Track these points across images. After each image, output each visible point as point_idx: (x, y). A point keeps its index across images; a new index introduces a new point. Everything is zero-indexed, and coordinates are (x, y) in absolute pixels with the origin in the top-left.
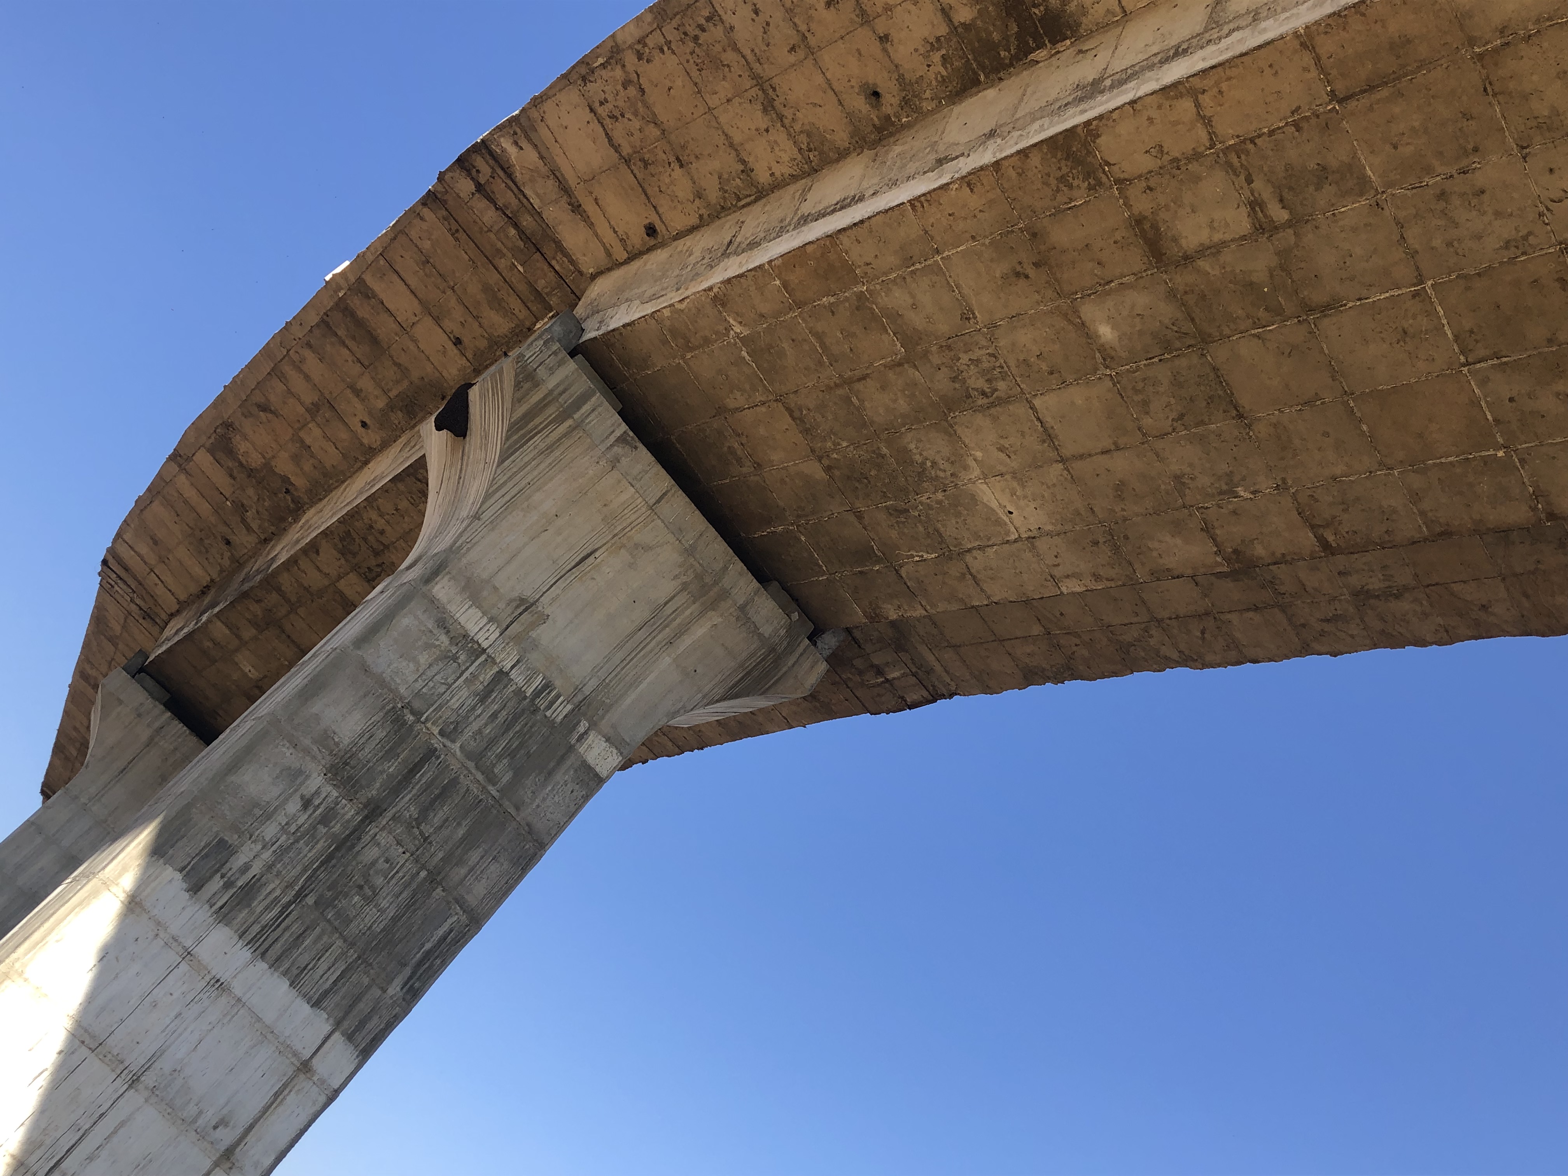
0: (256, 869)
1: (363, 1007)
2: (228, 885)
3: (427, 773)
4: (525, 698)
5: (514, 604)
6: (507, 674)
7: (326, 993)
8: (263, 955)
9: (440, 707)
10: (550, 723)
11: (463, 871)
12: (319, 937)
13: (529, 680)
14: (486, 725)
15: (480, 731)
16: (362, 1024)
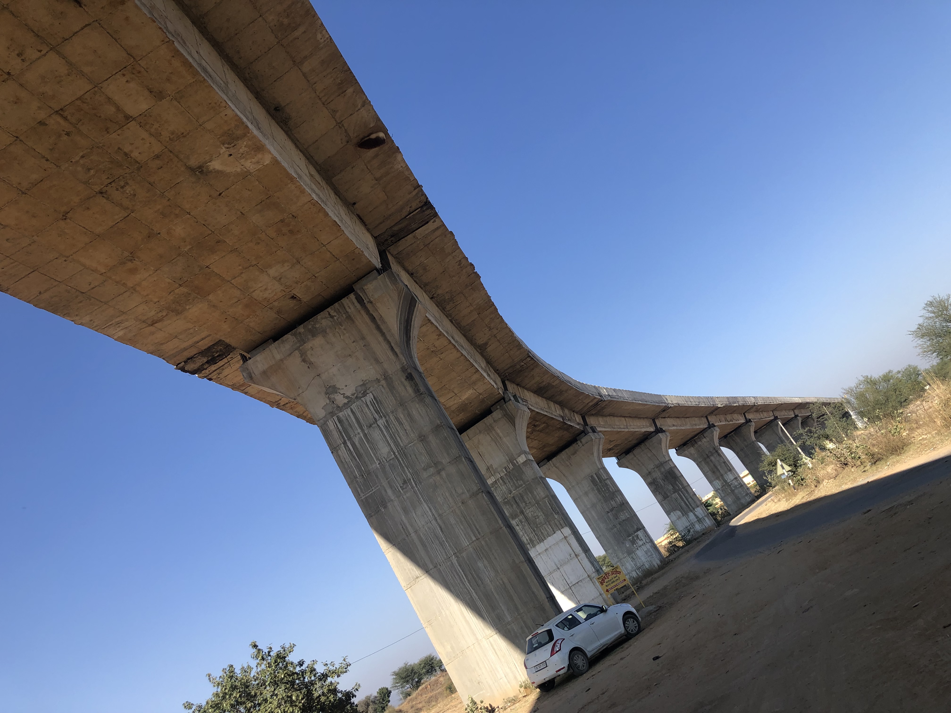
0: (528, 538)
1: (558, 523)
2: (529, 544)
3: (517, 499)
4: (507, 474)
5: (488, 471)
6: (501, 476)
8: (543, 540)
9: (505, 493)
10: (513, 469)
11: (537, 496)
12: (543, 529)
13: (503, 472)
14: (510, 484)
15: (511, 486)
16: (561, 525)
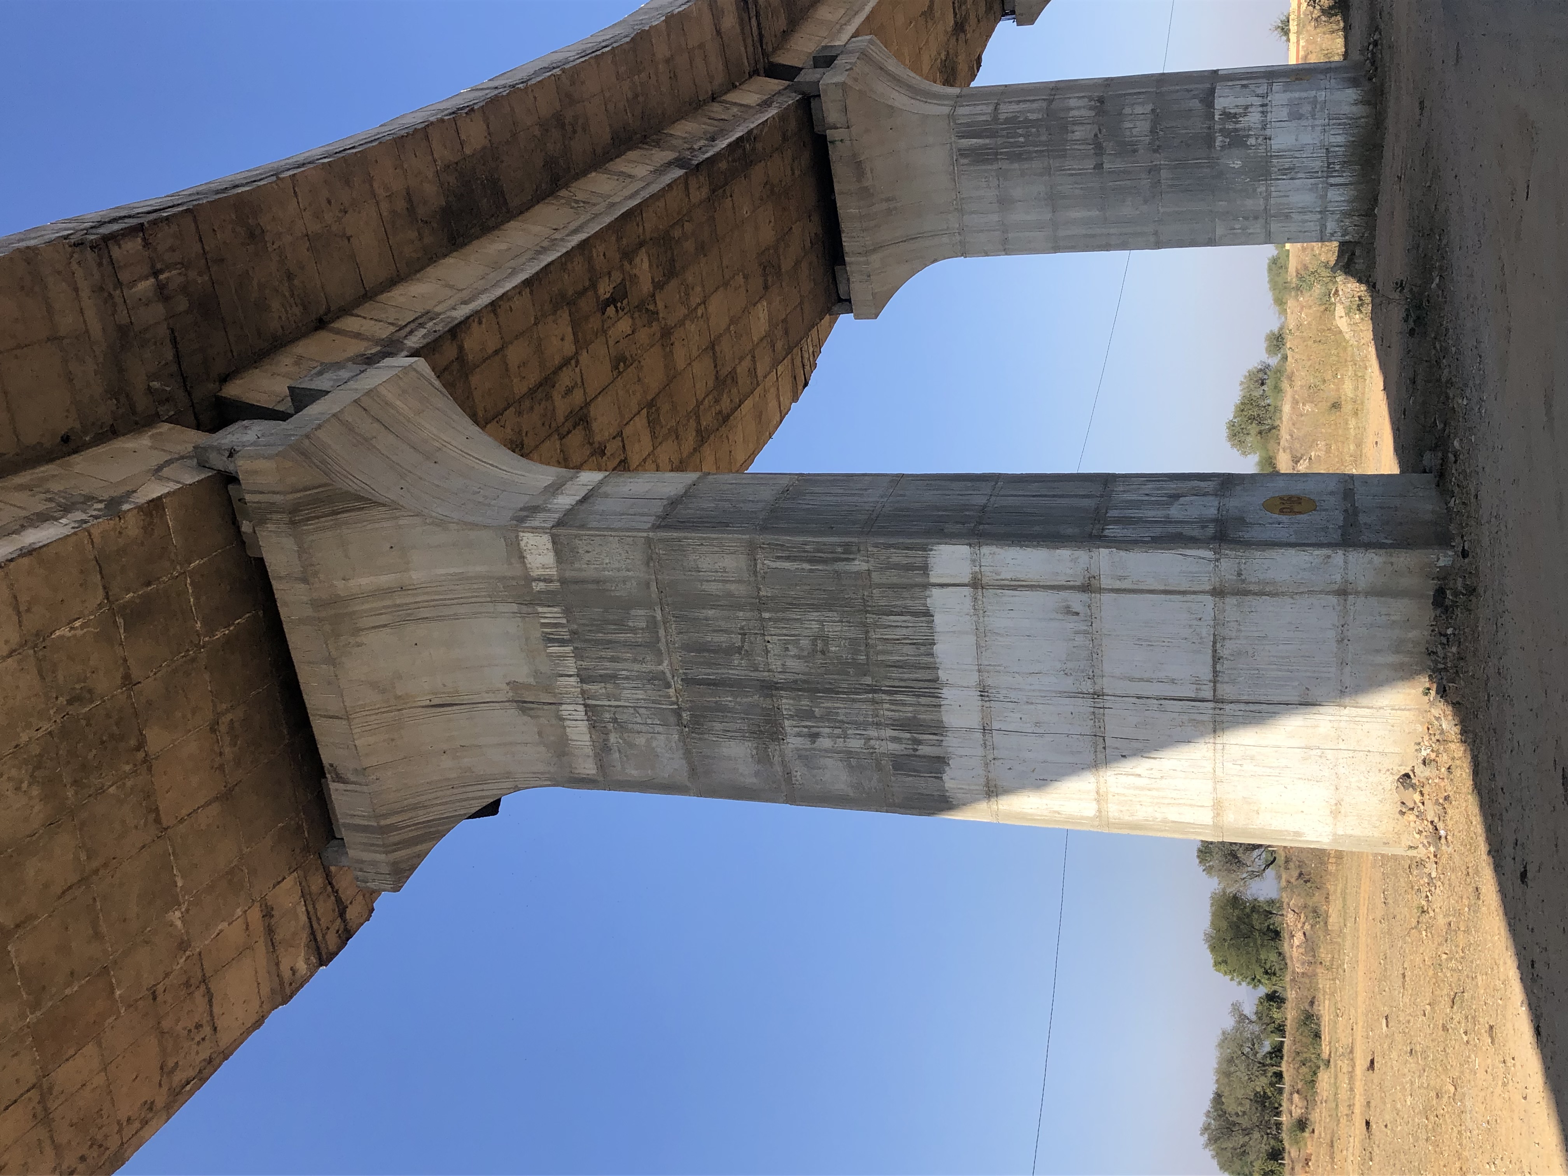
0: (889, 733)
4: (576, 648)
5: (532, 713)
6: (578, 675)
7: (915, 614)
8: (936, 680)
9: (654, 702)
10: (566, 613)
11: (733, 587)
12: (885, 652)
14: (626, 660)
15: (635, 660)
16: (909, 568)
